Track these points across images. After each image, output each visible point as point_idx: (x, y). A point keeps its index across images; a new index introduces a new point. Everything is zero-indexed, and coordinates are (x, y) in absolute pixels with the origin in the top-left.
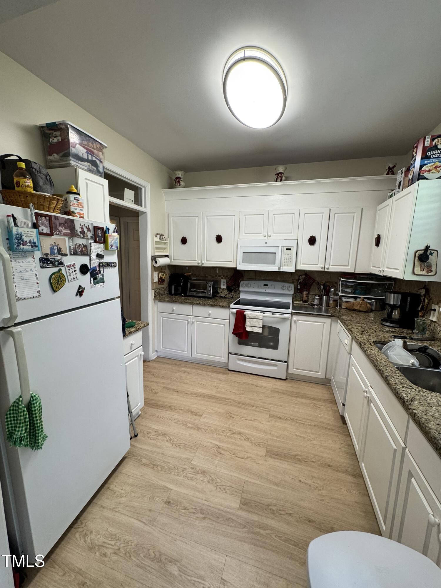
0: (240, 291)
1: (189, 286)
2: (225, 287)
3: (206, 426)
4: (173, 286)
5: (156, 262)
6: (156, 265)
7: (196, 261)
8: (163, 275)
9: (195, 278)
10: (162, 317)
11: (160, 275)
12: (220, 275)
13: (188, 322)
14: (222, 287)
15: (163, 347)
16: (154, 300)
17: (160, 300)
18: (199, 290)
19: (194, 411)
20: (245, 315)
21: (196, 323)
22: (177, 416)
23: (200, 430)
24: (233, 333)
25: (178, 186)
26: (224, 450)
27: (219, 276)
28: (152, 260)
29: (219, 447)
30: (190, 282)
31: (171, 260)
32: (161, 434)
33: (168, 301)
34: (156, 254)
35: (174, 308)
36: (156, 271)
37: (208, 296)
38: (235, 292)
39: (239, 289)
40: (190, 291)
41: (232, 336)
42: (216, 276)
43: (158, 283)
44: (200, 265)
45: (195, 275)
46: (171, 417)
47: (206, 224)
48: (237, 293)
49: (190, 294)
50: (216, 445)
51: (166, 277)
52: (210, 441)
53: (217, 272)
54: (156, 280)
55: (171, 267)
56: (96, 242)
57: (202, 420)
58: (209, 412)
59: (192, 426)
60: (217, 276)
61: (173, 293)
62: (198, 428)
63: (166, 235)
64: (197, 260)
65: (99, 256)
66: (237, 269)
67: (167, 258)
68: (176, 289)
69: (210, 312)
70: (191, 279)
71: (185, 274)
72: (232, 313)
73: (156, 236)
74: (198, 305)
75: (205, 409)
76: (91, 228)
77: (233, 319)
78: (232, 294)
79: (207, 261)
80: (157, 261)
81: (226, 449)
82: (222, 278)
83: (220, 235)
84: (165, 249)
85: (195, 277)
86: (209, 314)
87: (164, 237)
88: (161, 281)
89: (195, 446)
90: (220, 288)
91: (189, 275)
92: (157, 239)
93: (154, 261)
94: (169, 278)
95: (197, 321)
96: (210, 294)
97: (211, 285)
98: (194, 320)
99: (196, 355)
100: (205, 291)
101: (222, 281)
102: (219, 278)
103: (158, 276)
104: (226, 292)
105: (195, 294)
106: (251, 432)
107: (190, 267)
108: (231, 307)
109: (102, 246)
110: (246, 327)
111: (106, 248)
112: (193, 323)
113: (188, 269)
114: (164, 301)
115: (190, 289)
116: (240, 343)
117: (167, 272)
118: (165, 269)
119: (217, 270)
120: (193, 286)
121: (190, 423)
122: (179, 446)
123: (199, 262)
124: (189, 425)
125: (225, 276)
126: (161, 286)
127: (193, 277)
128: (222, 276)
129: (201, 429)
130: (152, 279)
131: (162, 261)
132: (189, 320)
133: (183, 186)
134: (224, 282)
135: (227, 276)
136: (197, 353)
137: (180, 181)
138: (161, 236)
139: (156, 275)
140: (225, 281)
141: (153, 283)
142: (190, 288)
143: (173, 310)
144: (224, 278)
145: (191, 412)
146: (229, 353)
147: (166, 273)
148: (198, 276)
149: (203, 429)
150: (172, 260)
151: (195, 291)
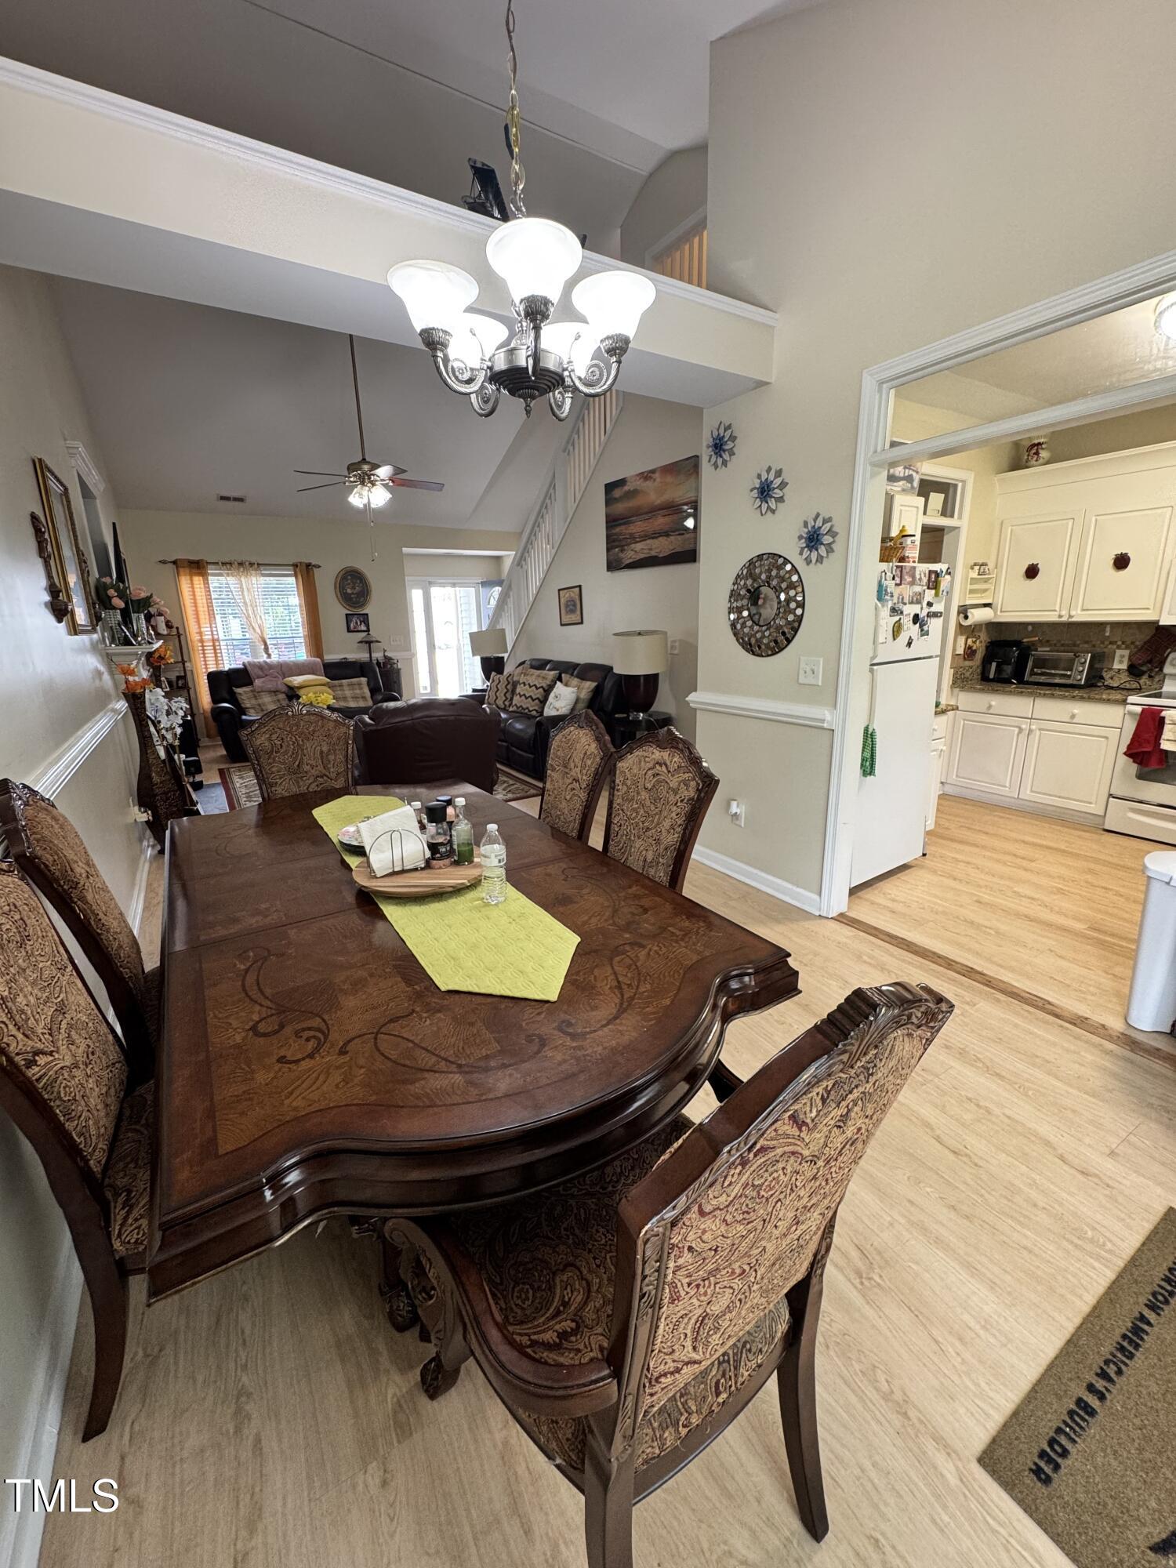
0: (1165, 675)
1: (1030, 664)
2: (1124, 666)
4: (994, 665)
5: (966, 617)
6: (965, 623)
7: (1055, 611)
8: (974, 642)
9: (1048, 649)
10: (964, 720)
11: (970, 641)
12: (1115, 640)
13: (1021, 730)
14: (1116, 666)
15: (957, 776)
16: (951, 687)
17: (962, 688)
18: (1053, 672)
20: (1164, 718)
21: (1038, 733)
24: (1125, 754)
25: (1033, 462)
27: (1111, 643)
28: (959, 613)
30: (1033, 655)
31: (995, 613)
33: (982, 691)
34: (968, 602)
35: (993, 703)
36: (962, 634)
37: (1075, 682)
38: (1150, 677)
39: (1161, 670)
40: (1032, 673)
41: (1123, 760)
42: (1103, 643)
43: (962, 657)
44: (1064, 619)
45: (1048, 641)
47: (1092, 533)
48: (1157, 679)
49: (1031, 680)
51: (980, 646)
53: (1107, 634)
54: (960, 650)
55: (992, 626)
56: (928, 588)
60: (1106, 643)
61: (992, 676)
63: (991, 565)
64: (1058, 609)
65: (930, 604)
66: (1161, 623)
67: (987, 609)
68: (999, 670)
69: (1076, 711)
70: (1036, 650)
71: (1025, 640)
72: (1131, 713)
73: (972, 568)
74: (1050, 697)
76: (927, 572)
77: (1130, 727)
78: (1142, 681)
79: (1083, 610)
80: (969, 614)
82: (1119, 647)
83: (1126, 554)
84: (985, 590)
85: (1046, 646)
86: (1073, 716)
87: (987, 568)
88: (970, 653)
90: (1111, 669)
91: (1033, 643)
92: (974, 574)
93: (962, 615)
94: (984, 648)
95: (1040, 730)
96: (1081, 680)
97: (1086, 661)
98: (1033, 727)
99: (1027, 794)
100: (1069, 673)
101: (1119, 653)
102: (1110, 646)
103: (966, 644)
104: (1125, 677)
105: (1042, 679)
107: (1037, 626)
108: (1128, 701)
109: (933, 591)
110: (1162, 741)
111: (937, 595)
112: (1030, 731)
113: (1032, 631)
114: (973, 689)
115: (1032, 670)
116: (1141, 776)
117: (984, 636)
118: (980, 631)
119: (1108, 629)
120: (1041, 663)
123: (1063, 613)
125: (1128, 643)
126: (967, 663)
127: (1042, 646)
128: (1119, 643)
130: (954, 649)
131: (978, 616)
132: (1024, 726)
133: (1045, 461)
134: (1122, 656)
135: (1133, 643)
136: (1032, 791)
137: (1040, 451)
138: (982, 568)
139: (961, 640)
140: (1126, 653)
141: (955, 656)
142: (1034, 666)
143: (990, 707)
144: (1123, 646)
146: (1111, 796)
147: (982, 638)
148: (1055, 645)
150: (999, 613)
151: (1042, 674)
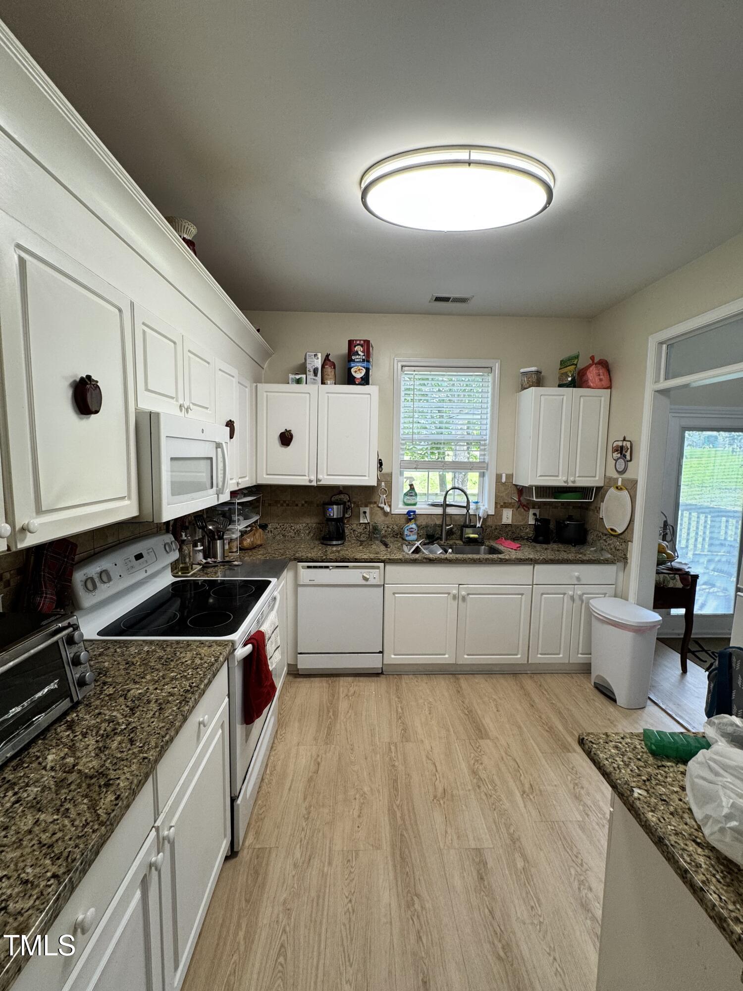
3: (498, 830)
19: (475, 874)
22: (519, 910)
23: (516, 836)
26: (523, 785)
29: (524, 792)
32: (590, 915)
46: (532, 923)
50: (523, 798)
52: (523, 810)
57: (487, 844)
58: (458, 837)
59: (517, 855)
62: (514, 843)
75: (452, 852)
81: (518, 782)
89: (552, 828)
106: (461, 758)
121: (515, 866)
122: (577, 857)
124: (520, 864)
129: (511, 835)
145: (482, 878)
149: (507, 830)
